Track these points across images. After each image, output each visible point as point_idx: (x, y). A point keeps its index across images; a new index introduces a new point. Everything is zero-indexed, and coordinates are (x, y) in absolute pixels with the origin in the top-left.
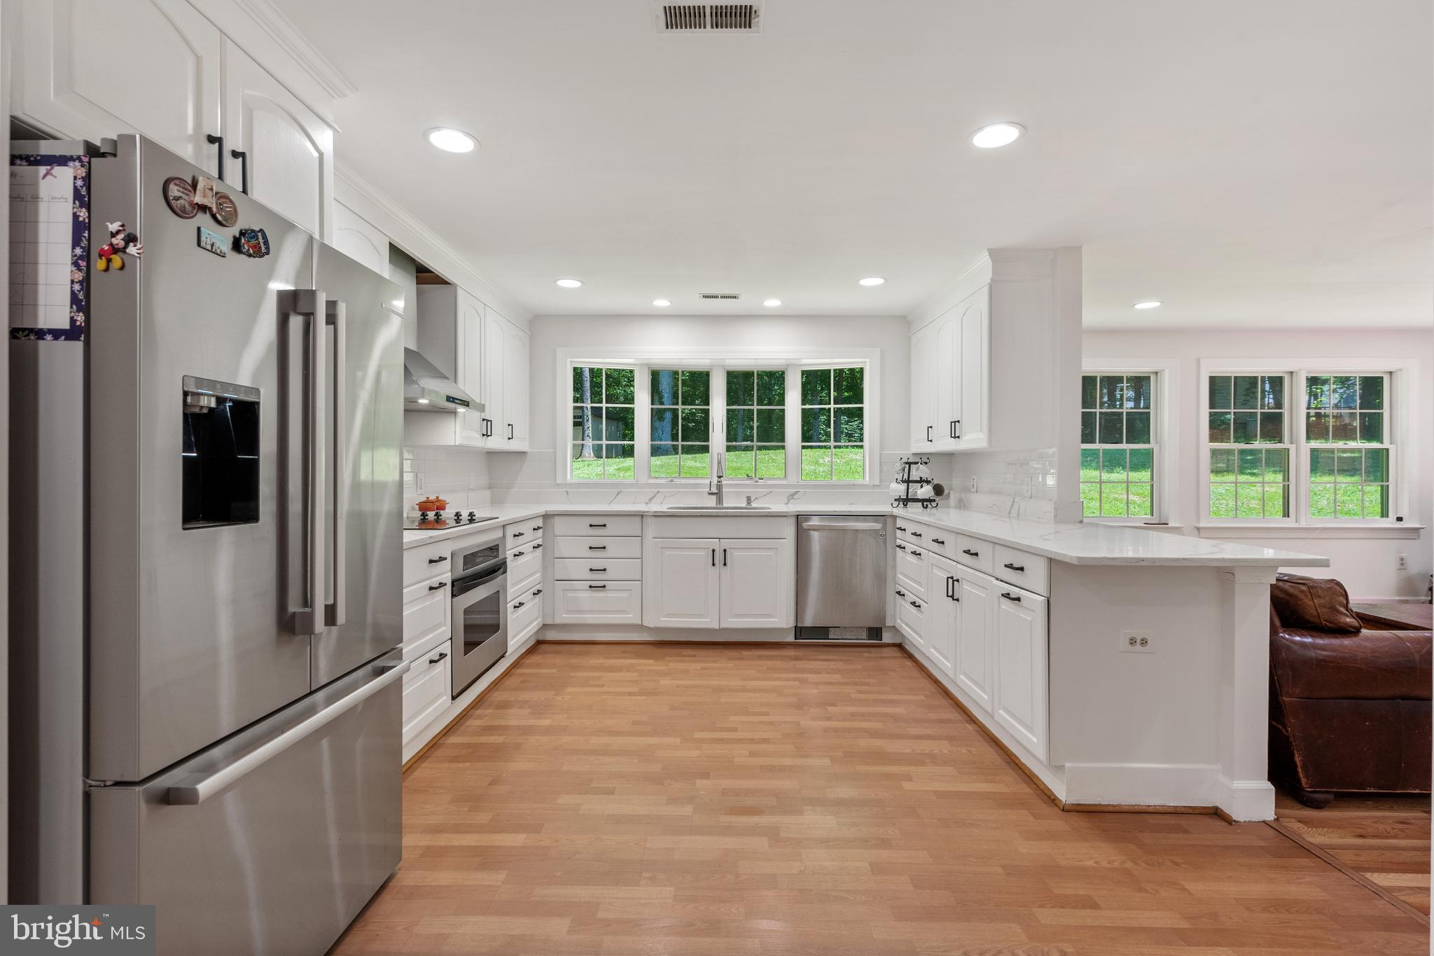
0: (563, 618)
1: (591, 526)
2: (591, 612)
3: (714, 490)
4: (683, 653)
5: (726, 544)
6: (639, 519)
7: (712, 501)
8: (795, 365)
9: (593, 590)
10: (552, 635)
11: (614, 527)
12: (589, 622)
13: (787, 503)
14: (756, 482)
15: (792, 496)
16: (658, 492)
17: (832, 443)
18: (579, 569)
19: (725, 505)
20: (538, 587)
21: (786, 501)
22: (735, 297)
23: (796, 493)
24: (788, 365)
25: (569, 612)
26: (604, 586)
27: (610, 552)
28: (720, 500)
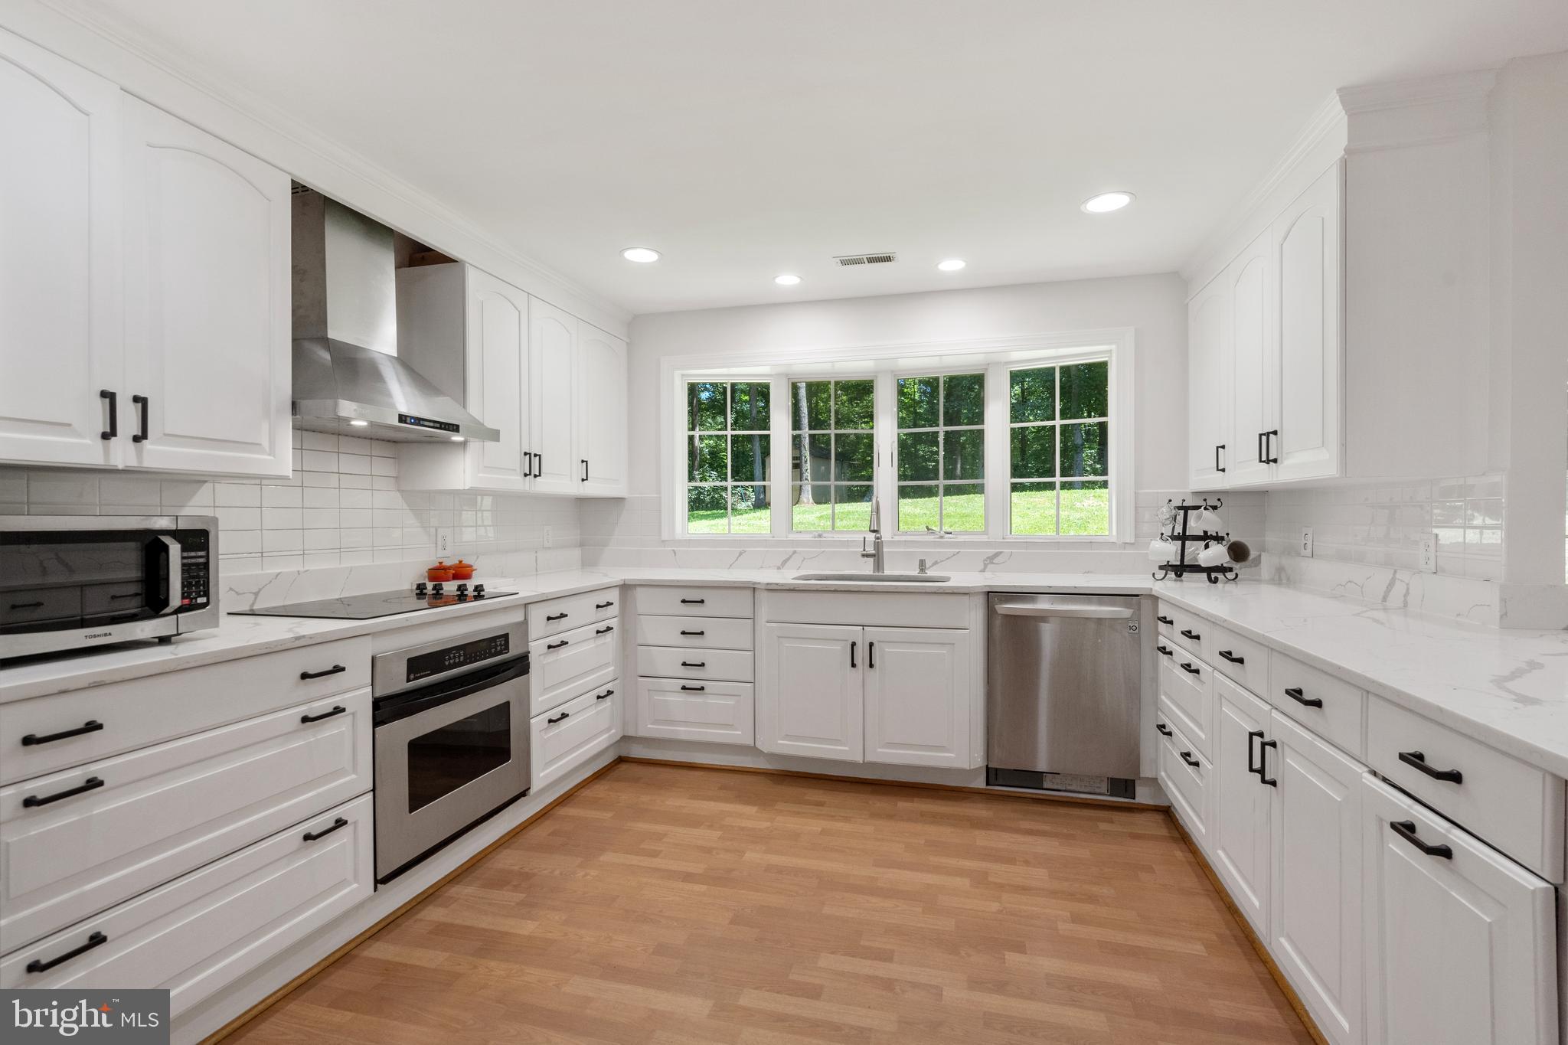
0: (649, 728)
1: (684, 601)
2: (686, 723)
3: (870, 550)
4: (807, 798)
5: (872, 634)
6: (749, 593)
7: (867, 568)
8: (998, 363)
9: (687, 693)
10: (638, 752)
11: (715, 603)
12: (683, 737)
13: (983, 571)
14: (942, 537)
15: (991, 560)
16: (795, 552)
17: (1058, 479)
18: (667, 661)
19: (887, 572)
20: (609, 687)
21: (983, 567)
22: (888, 259)
23: (997, 555)
24: (988, 364)
25: (657, 722)
26: (702, 688)
27: (709, 640)
28: (879, 565)
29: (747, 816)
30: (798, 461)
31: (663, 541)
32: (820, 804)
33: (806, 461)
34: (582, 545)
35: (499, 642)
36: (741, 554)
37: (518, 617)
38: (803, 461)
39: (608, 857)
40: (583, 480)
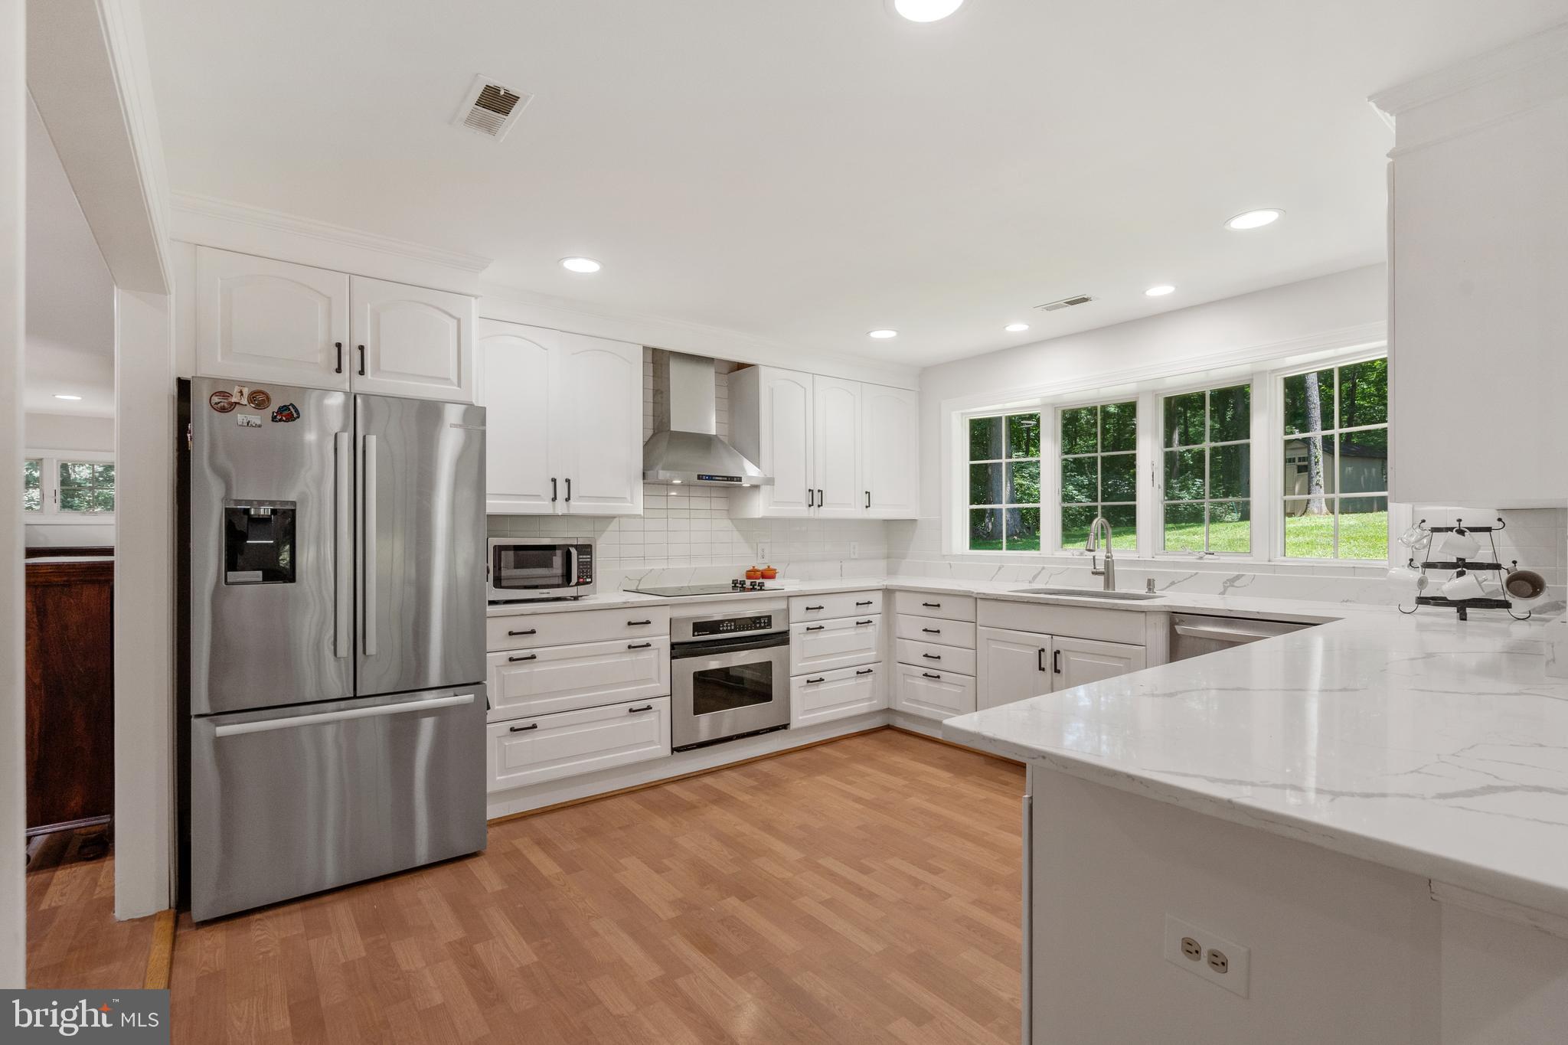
0: (904, 705)
1: (926, 605)
2: (926, 703)
3: (1101, 568)
4: (1001, 778)
5: (1060, 643)
6: (971, 601)
7: (1098, 584)
9: (929, 680)
10: (900, 723)
11: (949, 607)
12: (925, 715)
13: (1223, 593)
14: (1201, 558)
15: (1231, 582)
16: (1043, 568)
17: (1338, 495)
18: (914, 651)
19: (1119, 590)
20: (870, 667)
21: (1223, 590)
22: (1085, 300)
23: (1238, 577)
25: (908, 700)
26: (938, 677)
27: (943, 638)
28: (1109, 582)
29: (941, 778)
30: (1306, 463)
31: (944, 556)
32: (1007, 784)
33: (1317, 463)
34: (888, 557)
35: (765, 621)
36: (1000, 568)
37: (782, 605)
38: (1313, 462)
39: (823, 778)
40: (867, 507)
